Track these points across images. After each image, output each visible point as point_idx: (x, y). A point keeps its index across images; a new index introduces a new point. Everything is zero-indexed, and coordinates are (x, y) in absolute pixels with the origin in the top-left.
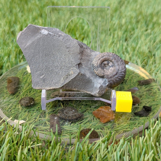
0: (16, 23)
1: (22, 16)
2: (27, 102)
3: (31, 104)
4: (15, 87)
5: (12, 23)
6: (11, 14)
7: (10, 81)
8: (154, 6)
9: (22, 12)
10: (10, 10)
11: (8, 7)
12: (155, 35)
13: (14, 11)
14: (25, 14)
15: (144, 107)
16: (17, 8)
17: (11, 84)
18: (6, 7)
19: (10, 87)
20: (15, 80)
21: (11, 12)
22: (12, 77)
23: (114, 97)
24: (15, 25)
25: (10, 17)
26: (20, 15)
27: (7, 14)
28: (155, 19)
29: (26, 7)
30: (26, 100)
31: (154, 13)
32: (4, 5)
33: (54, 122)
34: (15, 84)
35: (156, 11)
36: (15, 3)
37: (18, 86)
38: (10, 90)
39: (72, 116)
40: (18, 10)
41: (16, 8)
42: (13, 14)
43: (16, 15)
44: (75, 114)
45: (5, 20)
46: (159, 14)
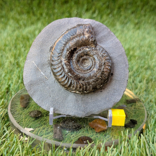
0: (20, 56)
1: (25, 51)
2: (35, 114)
3: (39, 115)
4: (26, 102)
5: (17, 56)
6: (16, 49)
7: (22, 98)
8: (130, 43)
9: (25, 47)
10: (15, 46)
11: (14, 43)
12: (132, 65)
13: (18, 46)
14: (27, 49)
15: (131, 120)
16: (21, 44)
17: (23, 100)
18: (12, 43)
19: (22, 102)
20: (26, 97)
21: (16, 47)
22: (24, 95)
23: (110, 115)
24: (19, 57)
25: (15, 51)
26: (23, 49)
27: (13, 48)
28: (131, 53)
29: (28, 43)
30: (34, 112)
31: (130, 48)
32: (10, 42)
33: (57, 130)
34: (26, 100)
35: (132, 47)
36: (19, 40)
37: (28, 102)
38: (22, 105)
39: (72, 126)
40: (21, 45)
41: (19, 44)
42: (18, 49)
43: (20, 50)
44: (74, 124)
45: (11, 54)
46: (134, 49)
